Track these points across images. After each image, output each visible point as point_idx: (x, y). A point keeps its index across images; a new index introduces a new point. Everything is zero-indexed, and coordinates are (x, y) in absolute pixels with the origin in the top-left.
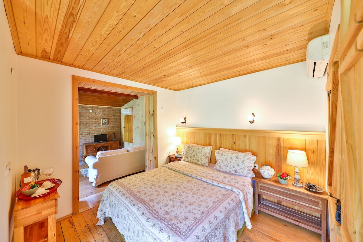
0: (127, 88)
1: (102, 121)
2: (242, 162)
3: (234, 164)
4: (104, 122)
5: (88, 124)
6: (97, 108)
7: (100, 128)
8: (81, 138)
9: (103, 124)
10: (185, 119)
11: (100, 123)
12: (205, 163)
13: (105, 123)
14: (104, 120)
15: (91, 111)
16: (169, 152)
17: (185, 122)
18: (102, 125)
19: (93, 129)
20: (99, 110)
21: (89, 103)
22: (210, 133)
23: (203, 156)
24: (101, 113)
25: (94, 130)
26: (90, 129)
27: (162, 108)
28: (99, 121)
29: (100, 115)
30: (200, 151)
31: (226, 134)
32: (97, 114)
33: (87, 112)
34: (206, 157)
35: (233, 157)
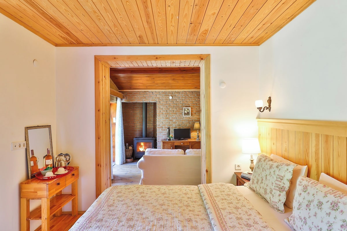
0: (157, 58)
1: (184, 111)
2: (342, 223)
3: (322, 222)
4: (186, 112)
5: (168, 114)
6: (179, 93)
7: (182, 120)
8: (161, 132)
9: (185, 114)
10: (270, 101)
11: (181, 114)
12: (277, 201)
13: (188, 114)
14: (186, 109)
15: (171, 98)
16: (238, 166)
17: (269, 108)
18: (184, 116)
19: (174, 121)
20: (181, 95)
21: (166, 87)
22: (307, 133)
23: (274, 185)
24: (183, 99)
25: (175, 123)
26: (170, 120)
27: (222, 82)
28: (181, 110)
29: (181, 103)
30: (272, 170)
31: (339, 138)
32: (177, 102)
33: (167, 100)
34: (281, 189)
35: (324, 202)
